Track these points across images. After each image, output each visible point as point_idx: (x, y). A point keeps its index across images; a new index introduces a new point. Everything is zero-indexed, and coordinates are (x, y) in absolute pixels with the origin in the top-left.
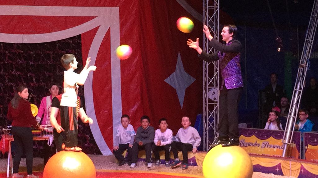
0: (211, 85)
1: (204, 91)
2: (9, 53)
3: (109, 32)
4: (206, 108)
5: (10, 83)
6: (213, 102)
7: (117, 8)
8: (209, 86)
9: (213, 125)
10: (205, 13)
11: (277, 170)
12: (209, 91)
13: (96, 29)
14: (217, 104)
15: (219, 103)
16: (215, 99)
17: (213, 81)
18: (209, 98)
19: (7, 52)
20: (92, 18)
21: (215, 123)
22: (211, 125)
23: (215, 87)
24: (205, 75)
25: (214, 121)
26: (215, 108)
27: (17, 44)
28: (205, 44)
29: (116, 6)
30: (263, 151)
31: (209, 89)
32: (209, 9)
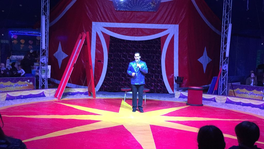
0: (224, 63)
1: (220, 66)
2: (129, 45)
3: (173, 36)
5: (129, 59)
6: (225, 71)
7: (178, 25)
8: (223, 63)
9: (224, 82)
11: (262, 106)
12: (223, 66)
13: (167, 35)
14: (227, 72)
15: (228, 71)
16: (226, 70)
17: (225, 61)
18: (223, 69)
19: (128, 44)
20: (166, 29)
21: (225, 81)
22: (223, 82)
23: (226, 64)
24: (221, 58)
25: (225, 80)
26: (225, 75)
27: (133, 41)
28: (222, 43)
29: (177, 24)
30: (250, 96)
31: (223, 64)
32: (225, 26)
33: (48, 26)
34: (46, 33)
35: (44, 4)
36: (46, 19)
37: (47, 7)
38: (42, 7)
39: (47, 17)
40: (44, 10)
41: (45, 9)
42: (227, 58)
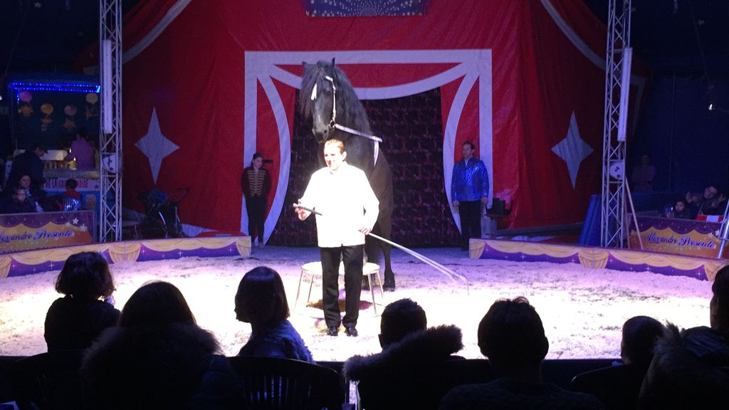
0: (614, 157)
1: (604, 166)
3: (477, 83)
4: (605, 189)
6: (617, 180)
7: (490, 52)
8: (611, 159)
9: (615, 211)
10: (609, 60)
12: (610, 165)
13: (459, 81)
14: (621, 184)
16: (618, 176)
17: (617, 151)
18: (610, 175)
20: (456, 64)
21: (618, 210)
22: (612, 211)
23: (619, 160)
24: (606, 144)
25: (618, 205)
26: (619, 189)
28: (608, 103)
30: (681, 249)
31: (611, 162)
32: (615, 54)
33: (119, 68)
34: (114, 87)
35: (107, 7)
36: (115, 50)
37: (114, 17)
38: (103, 16)
39: (115, 45)
40: (109, 26)
41: (110, 20)
42: (623, 143)
